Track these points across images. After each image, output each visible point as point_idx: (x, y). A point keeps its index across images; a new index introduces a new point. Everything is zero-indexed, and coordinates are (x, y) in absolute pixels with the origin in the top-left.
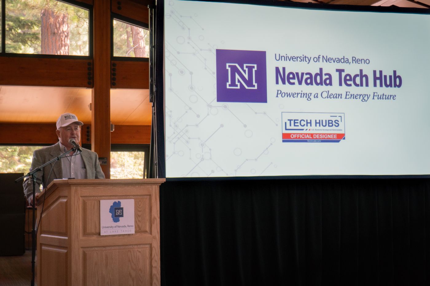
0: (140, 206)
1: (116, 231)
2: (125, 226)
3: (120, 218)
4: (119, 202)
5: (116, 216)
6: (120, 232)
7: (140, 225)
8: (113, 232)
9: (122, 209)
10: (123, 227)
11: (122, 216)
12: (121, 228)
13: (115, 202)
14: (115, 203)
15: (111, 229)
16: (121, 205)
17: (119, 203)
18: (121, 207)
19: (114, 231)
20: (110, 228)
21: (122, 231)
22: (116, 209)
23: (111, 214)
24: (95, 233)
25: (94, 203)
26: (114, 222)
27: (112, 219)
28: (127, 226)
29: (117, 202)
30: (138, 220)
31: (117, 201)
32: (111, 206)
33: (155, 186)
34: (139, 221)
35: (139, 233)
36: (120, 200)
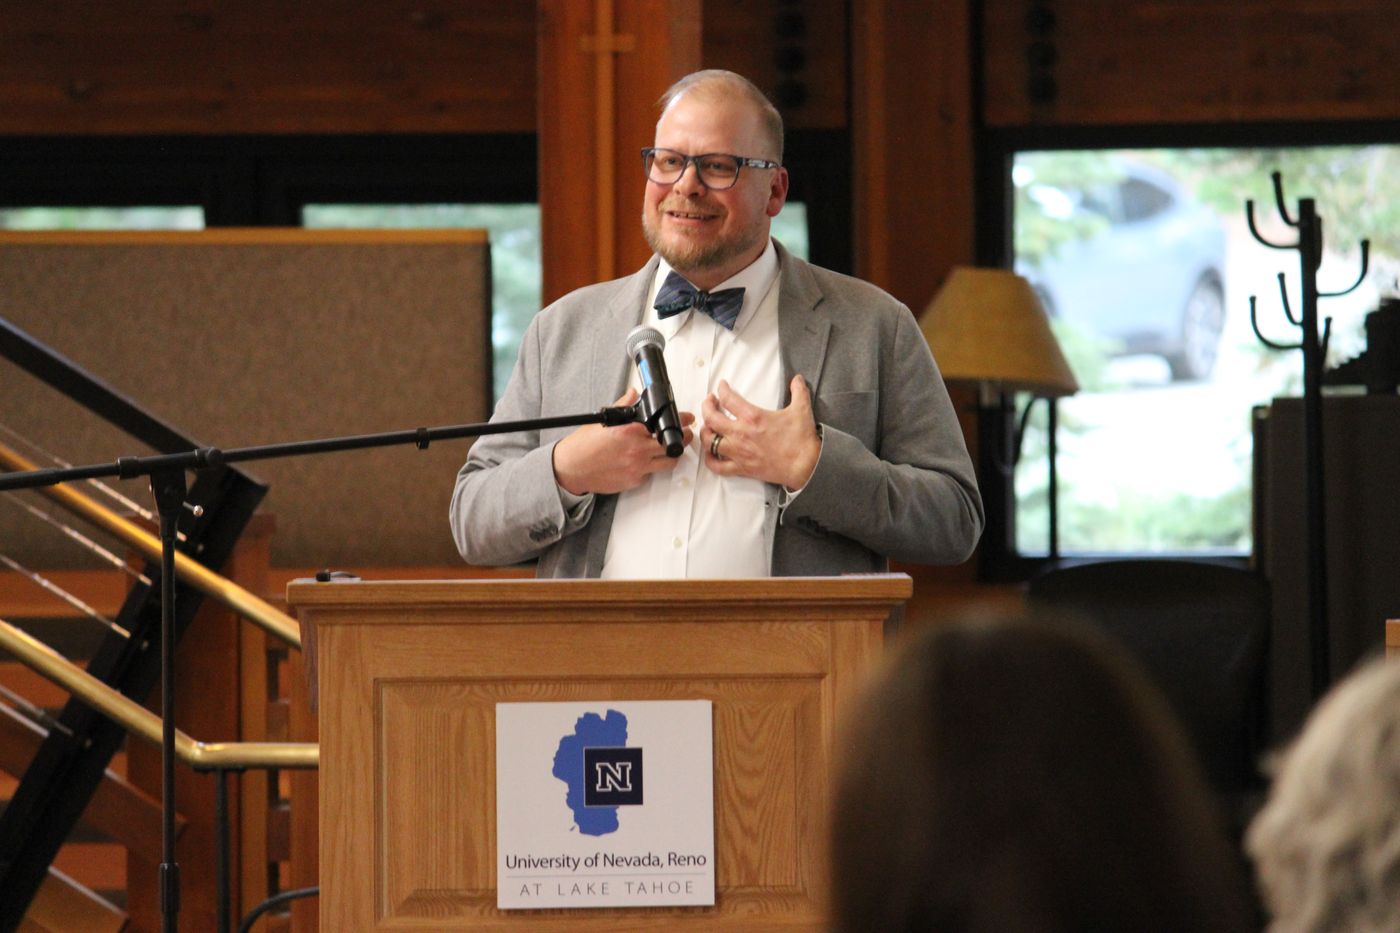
0: (752, 740)
1: (597, 888)
2: (652, 861)
3: (624, 812)
4: (611, 713)
5: (594, 798)
6: (618, 890)
7: (754, 853)
8: (576, 888)
9: (636, 756)
10: (640, 862)
11: (636, 797)
12: (625, 869)
13: (588, 716)
14: (587, 722)
15: (566, 870)
16: (625, 736)
17: (617, 721)
18: (630, 744)
19: (583, 889)
20: (554, 870)
21: (634, 888)
22: (593, 757)
23: (563, 788)
24: (467, 894)
25: (464, 719)
26: (583, 831)
27: (571, 813)
28: (664, 860)
29: (603, 716)
30: (742, 827)
31: (601, 709)
32: (566, 742)
33: (851, 624)
34: (747, 832)
35: (752, 905)
36: (620, 706)
